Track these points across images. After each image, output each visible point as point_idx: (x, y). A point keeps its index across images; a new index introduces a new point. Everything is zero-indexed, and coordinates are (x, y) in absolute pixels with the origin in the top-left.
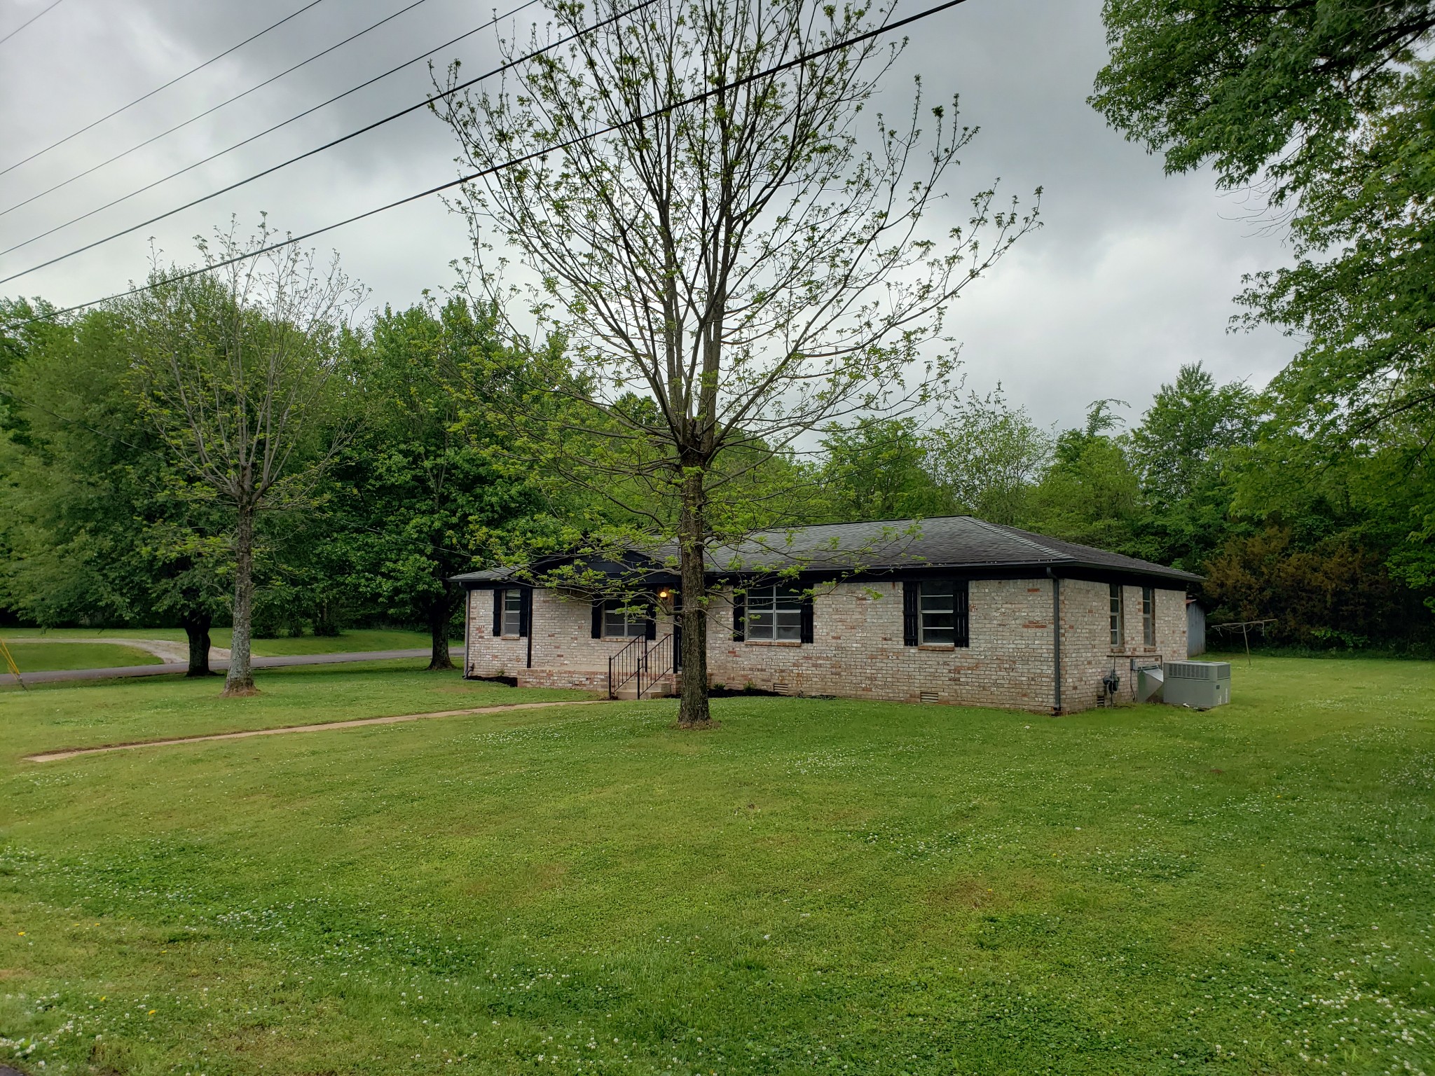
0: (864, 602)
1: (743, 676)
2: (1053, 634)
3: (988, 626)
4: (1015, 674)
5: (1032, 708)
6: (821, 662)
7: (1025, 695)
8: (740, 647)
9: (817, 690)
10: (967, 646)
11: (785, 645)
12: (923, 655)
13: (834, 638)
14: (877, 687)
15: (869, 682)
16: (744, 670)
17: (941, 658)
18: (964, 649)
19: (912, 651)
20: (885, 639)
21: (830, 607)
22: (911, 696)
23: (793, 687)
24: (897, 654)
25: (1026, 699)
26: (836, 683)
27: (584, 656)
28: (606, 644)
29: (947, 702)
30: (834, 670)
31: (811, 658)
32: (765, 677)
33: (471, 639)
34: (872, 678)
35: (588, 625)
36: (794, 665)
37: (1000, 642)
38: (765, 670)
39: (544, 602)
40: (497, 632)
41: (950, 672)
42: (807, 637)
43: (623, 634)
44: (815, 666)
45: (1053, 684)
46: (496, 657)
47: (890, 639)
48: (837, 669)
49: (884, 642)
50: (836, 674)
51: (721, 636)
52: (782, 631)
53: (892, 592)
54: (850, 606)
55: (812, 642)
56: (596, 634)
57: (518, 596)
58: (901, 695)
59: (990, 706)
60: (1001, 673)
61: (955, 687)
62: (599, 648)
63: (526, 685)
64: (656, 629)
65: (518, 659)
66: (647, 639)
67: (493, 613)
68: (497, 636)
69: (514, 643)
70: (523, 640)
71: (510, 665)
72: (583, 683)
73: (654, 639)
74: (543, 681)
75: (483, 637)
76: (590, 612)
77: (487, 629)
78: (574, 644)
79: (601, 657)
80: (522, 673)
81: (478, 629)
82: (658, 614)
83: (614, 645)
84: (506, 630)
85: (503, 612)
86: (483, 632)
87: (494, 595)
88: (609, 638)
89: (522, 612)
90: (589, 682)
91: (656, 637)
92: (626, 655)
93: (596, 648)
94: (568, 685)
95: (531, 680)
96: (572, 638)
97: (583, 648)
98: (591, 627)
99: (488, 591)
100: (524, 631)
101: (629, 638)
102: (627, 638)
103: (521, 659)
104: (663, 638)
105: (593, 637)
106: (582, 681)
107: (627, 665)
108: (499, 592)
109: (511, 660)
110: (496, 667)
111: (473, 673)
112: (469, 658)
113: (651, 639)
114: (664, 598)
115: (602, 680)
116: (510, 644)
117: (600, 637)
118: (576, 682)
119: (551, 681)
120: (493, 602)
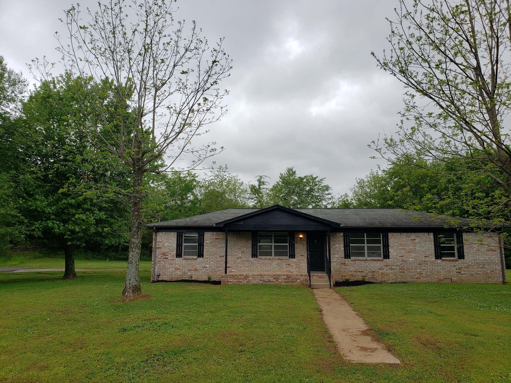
0: (414, 241)
1: (350, 275)
2: (499, 254)
3: (472, 251)
4: (485, 270)
5: (493, 282)
6: (394, 267)
7: (490, 277)
8: (347, 261)
9: (393, 280)
10: (464, 259)
11: (375, 260)
12: (444, 263)
13: (400, 256)
14: (423, 277)
15: (419, 275)
16: (351, 272)
17: (453, 264)
18: (462, 260)
19: (439, 261)
20: (426, 257)
21: (397, 243)
22: (439, 280)
23: (379, 279)
24: (432, 263)
25: (490, 279)
26: (402, 276)
27: (246, 267)
28: (261, 260)
29: (456, 282)
30: (401, 270)
31: (388, 266)
32: (363, 275)
33: (157, 260)
34: (420, 273)
35: (249, 251)
36: (380, 269)
37: (477, 257)
38: (363, 272)
39: (216, 239)
40: (179, 255)
41: (457, 269)
42: (387, 256)
43: (272, 256)
44: (391, 269)
45: (501, 273)
46: (179, 269)
47: (428, 257)
48: (402, 270)
49: (425, 258)
50: (402, 272)
51: (337, 256)
52: (370, 254)
53: (428, 237)
54: (408, 243)
55: (389, 258)
56: (254, 255)
57: (197, 236)
58: (435, 280)
59: (475, 282)
60: (479, 269)
61: (459, 275)
62: (257, 263)
63: (227, 283)
64: (296, 252)
65: (196, 270)
66: (290, 258)
67: (176, 245)
68: (179, 257)
69: (193, 261)
70: (201, 259)
71: (190, 273)
72: (271, 281)
73: (294, 258)
74: (241, 280)
75: (167, 258)
76: (250, 244)
77: (170, 254)
78: (239, 261)
79: (258, 267)
80: (222, 277)
81: (163, 254)
82: (296, 246)
83: (267, 261)
84: (187, 254)
85: (184, 244)
86: (167, 255)
87: (176, 234)
88: (263, 257)
89: (197, 244)
90: (275, 280)
91: (296, 257)
92: (276, 266)
93: (254, 263)
94: (261, 282)
95: (232, 280)
96: (237, 258)
97: (246, 263)
98: (251, 252)
99: (171, 233)
100: (201, 255)
101: (277, 257)
102: (275, 257)
103: (198, 270)
104: (300, 257)
105: (252, 257)
106: (270, 280)
107: (276, 271)
108: (182, 233)
109: (190, 270)
110: (178, 275)
111: (160, 279)
112: (156, 270)
113: (292, 258)
114: (301, 238)
115: (285, 279)
116: (189, 262)
117: (257, 257)
118: (266, 281)
119: (247, 280)
120: (176, 239)
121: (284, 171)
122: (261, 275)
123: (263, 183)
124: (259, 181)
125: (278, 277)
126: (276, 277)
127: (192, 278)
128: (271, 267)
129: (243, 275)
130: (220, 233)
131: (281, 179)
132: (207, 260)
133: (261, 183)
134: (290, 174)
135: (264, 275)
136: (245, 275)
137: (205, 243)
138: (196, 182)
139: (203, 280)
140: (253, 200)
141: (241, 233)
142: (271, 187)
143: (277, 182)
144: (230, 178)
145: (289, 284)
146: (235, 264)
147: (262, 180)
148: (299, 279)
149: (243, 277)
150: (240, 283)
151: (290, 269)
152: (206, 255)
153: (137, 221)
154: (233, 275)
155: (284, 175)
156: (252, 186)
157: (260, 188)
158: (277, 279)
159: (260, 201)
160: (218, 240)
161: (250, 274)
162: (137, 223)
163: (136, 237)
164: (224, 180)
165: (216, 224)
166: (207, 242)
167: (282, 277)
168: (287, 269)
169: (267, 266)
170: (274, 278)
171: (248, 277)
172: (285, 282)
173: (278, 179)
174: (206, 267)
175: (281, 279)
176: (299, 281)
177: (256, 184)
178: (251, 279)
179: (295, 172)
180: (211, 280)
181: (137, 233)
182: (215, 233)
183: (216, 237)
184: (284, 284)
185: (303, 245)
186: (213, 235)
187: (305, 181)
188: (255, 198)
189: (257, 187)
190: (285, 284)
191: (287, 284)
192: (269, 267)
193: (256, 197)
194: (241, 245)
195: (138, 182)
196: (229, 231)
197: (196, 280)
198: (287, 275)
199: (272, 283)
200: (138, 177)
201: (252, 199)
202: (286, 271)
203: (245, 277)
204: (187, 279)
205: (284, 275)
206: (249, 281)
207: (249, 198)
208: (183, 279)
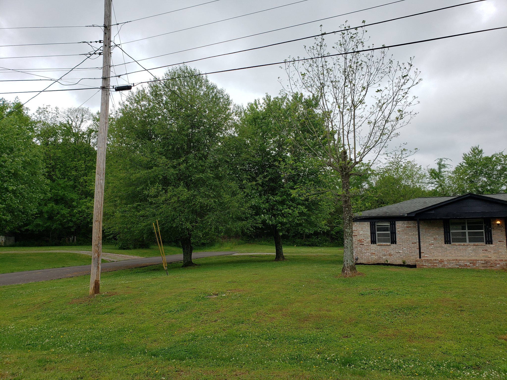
27: (439, 252)
28: (455, 247)
35: (442, 237)
39: (407, 227)
40: (373, 241)
43: (466, 242)
46: (374, 254)
56: (447, 241)
57: (389, 224)
62: (450, 249)
63: (423, 266)
64: (493, 239)
65: (390, 255)
66: (486, 243)
67: (370, 233)
68: (374, 244)
69: (387, 247)
70: (393, 246)
71: (384, 258)
72: (468, 265)
73: (492, 243)
74: (436, 264)
75: (363, 245)
76: (442, 231)
77: (365, 241)
78: (431, 247)
79: (452, 253)
80: (417, 261)
81: (359, 241)
82: (493, 232)
83: (461, 247)
84: (380, 241)
85: (377, 232)
86: (363, 242)
87: (369, 224)
88: (457, 244)
89: (389, 232)
90: (472, 265)
91: (493, 243)
92: (471, 251)
93: (448, 249)
94: (456, 266)
95: (427, 264)
96: (429, 244)
97: (439, 249)
98: (443, 239)
99: (365, 222)
100: (394, 241)
101: (472, 243)
102: (470, 243)
103: (392, 255)
104: (498, 243)
105: (445, 243)
106: (466, 264)
107: (472, 256)
108: (375, 222)
109: (385, 255)
110: (374, 259)
111: (359, 262)
112: (354, 255)
113: (489, 244)
114: (498, 224)
115: (483, 264)
116: (383, 248)
117: (450, 243)
118: (462, 265)
119: (442, 265)
120: (369, 228)
121: (468, 151)
122: (456, 260)
123: (444, 166)
124: (439, 164)
125: (475, 262)
126: (473, 262)
127: (387, 261)
128: (466, 253)
129: (438, 260)
130: (411, 221)
131: (464, 159)
132: (400, 246)
133: (441, 166)
134: (475, 153)
135: (460, 260)
136: (439, 260)
137: (396, 231)
138: (370, 170)
139: (398, 264)
140: (433, 185)
141: (432, 221)
142: (453, 169)
143: (460, 164)
144: (406, 164)
145: (487, 268)
146: (428, 250)
147: (443, 163)
148: (499, 264)
149: (438, 261)
150: (435, 267)
151: (487, 255)
152: (398, 242)
153: (348, 215)
154: (427, 260)
155: (468, 155)
156: (431, 170)
157: (440, 172)
158: (474, 264)
159: (441, 185)
160: (409, 228)
161: (445, 259)
162: (348, 217)
163: (348, 228)
164: (400, 166)
165: (408, 214)
166: (399, 230)
167: (480, 262)
168: (484, 255)
169: (462, 251)
170: (470, 263)
171: (443, 262)
172: (483, 267)
173: (461, 161)
174: (400, 253)
175: (478, 263)
176: (499, 265)
177: (436, 167)
178: (446, 263)
179: (481, 151)
180: (406, 264)
181: (349, 224)
182: (406, 222)
183: (408, 226)
184: (482, 268)
185: (502, 231)
186: (404, 223)
187: (494, 159)
188: (435, 183)
189: (438, 171)
190: (484, 268)
191: (486, 268)
192: (464, 253)
193: (437, 182)
194: (433, 232)
195: (346, 185)
196: (421, 220)
197: (391, 263)
198: (485, 260)
199: (469, 268)
200: (346, 180)
201: (432, 183)
202: (483, 256)
203: (439, 261)
204: (383, 262)
205: (482, 260)
206: (444, 265)
207: (429, 183)
208: (379, 262)
